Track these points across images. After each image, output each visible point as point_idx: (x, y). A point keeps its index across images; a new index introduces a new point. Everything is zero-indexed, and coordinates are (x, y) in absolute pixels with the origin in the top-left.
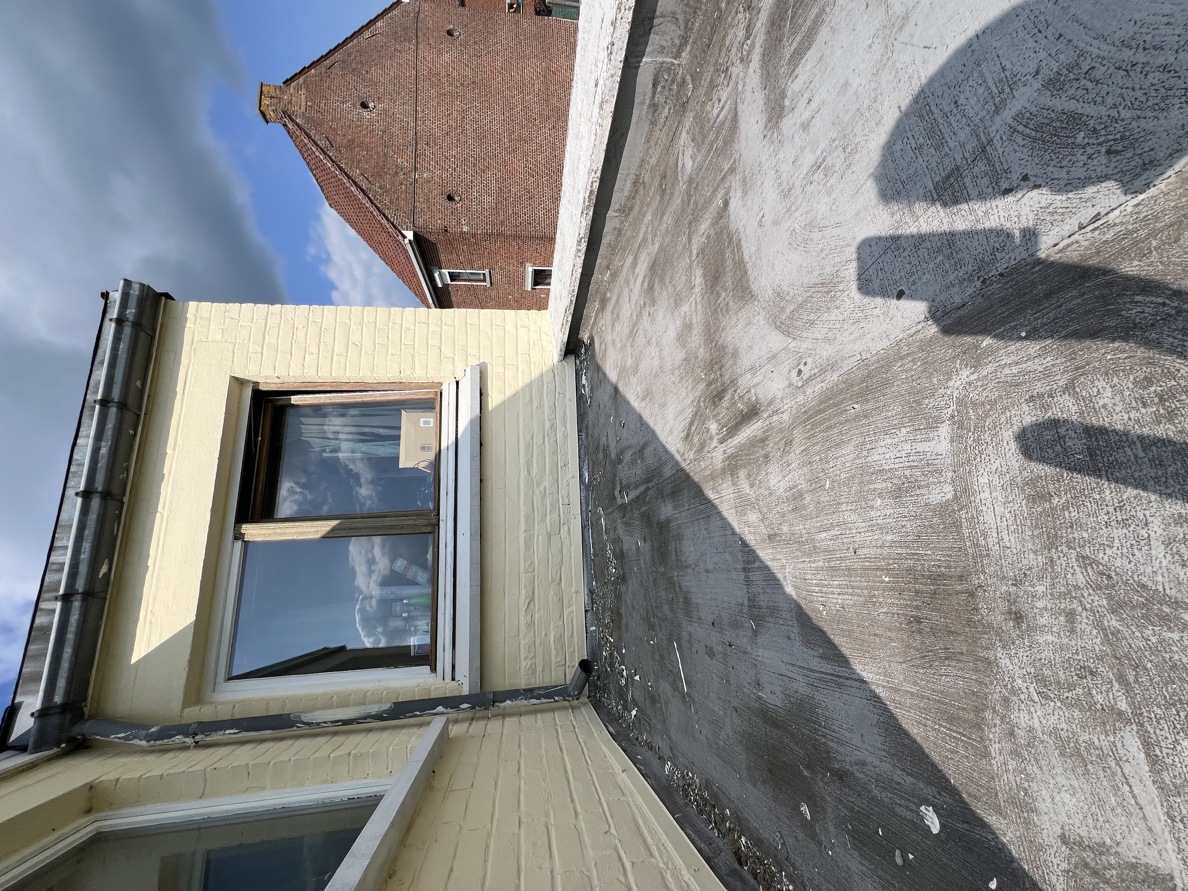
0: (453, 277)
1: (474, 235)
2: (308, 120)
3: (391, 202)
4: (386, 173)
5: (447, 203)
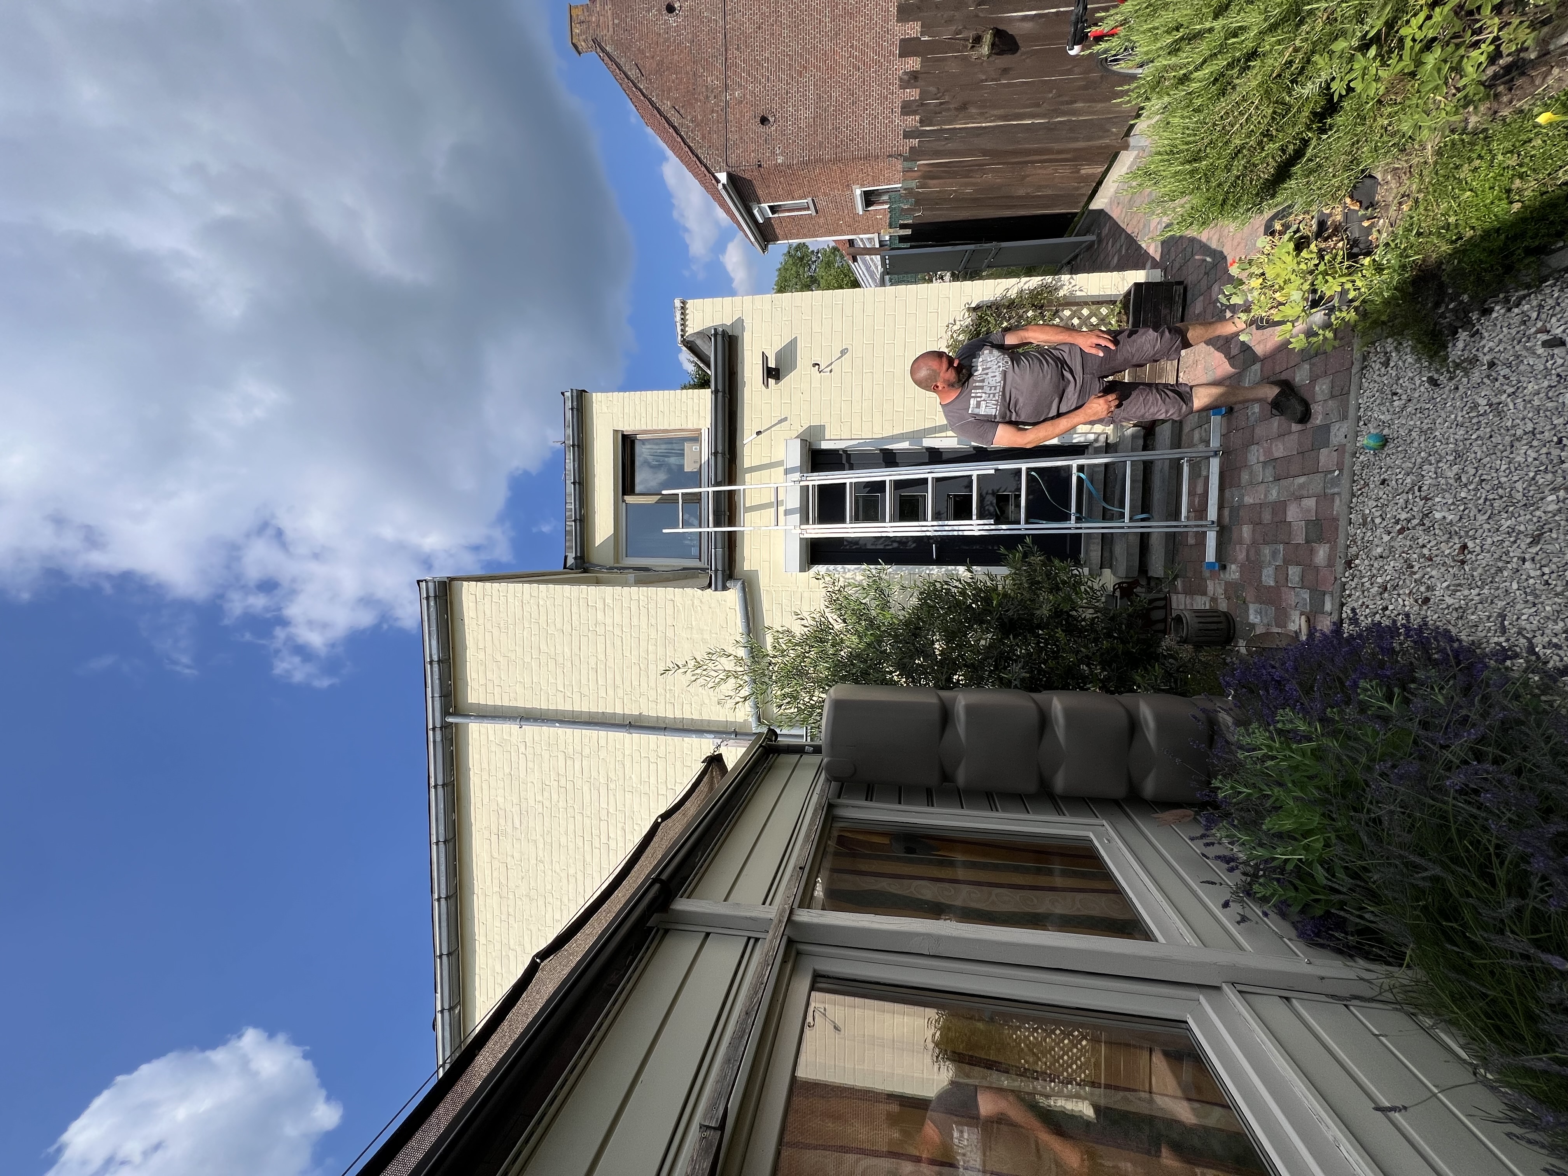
0: (773, 209)
1: (790, 166)
2: (617, 44)
3: (703, 138)
4: (696, 99)
5: (761, 129)
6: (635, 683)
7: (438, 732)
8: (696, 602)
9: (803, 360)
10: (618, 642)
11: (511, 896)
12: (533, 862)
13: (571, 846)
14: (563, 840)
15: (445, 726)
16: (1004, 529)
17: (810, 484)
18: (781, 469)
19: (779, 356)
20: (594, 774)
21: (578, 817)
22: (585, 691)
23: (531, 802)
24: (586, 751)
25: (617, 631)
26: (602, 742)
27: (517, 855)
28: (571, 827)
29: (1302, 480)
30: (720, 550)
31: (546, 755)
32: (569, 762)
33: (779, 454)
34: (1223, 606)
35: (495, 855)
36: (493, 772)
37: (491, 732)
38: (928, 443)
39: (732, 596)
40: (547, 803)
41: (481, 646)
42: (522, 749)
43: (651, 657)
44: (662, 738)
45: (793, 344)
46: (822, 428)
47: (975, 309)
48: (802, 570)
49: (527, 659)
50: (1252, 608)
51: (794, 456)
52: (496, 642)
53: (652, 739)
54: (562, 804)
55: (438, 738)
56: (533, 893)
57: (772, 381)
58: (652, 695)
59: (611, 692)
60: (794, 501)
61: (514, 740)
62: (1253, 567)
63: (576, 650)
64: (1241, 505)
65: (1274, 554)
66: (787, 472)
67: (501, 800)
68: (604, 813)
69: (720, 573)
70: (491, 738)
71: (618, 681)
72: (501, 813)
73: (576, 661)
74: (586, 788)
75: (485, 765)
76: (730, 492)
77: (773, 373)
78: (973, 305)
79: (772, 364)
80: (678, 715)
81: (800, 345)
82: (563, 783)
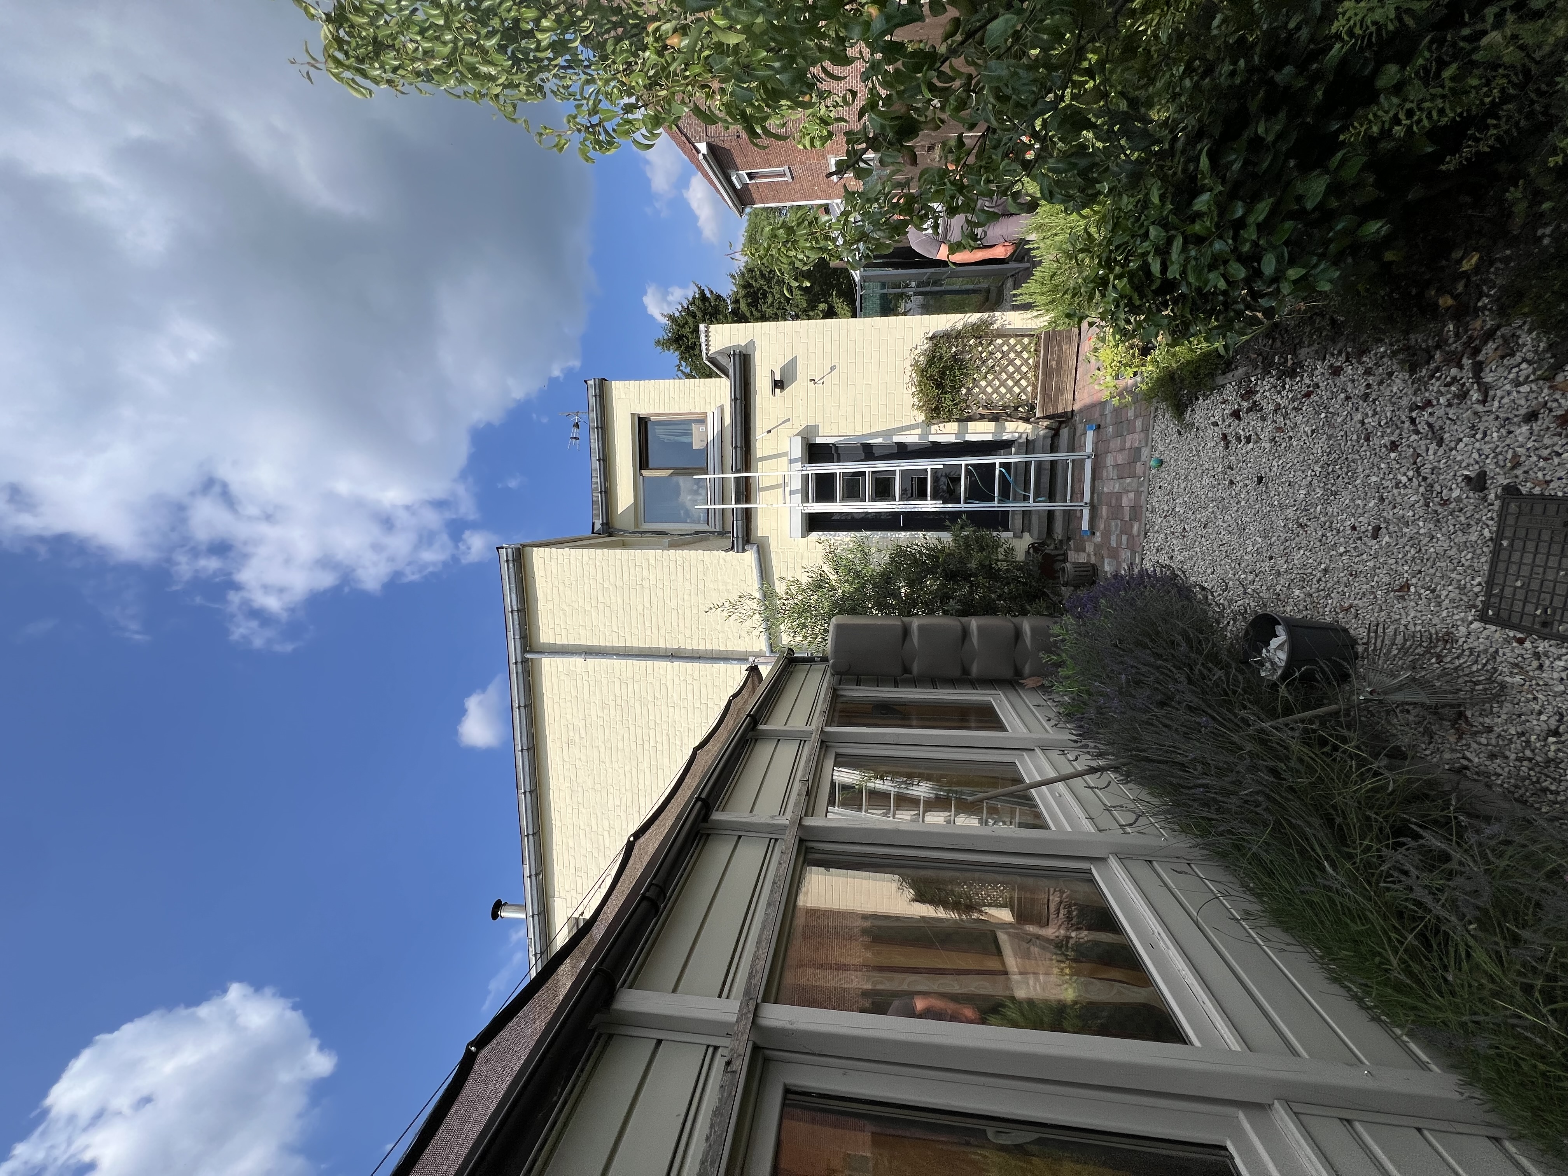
0: (751, 176)
6: (675, 624)
7: (519, 665)
8: (721, 561)
9: (802, 375)
10: (660, 594)
11: (580, 789)
12: (597, 762)
13: (627, 749)
14: (620, 746)
15: (525, 661)
16: (950, 507)
17: (810, 473)
18: (785, 460)
19: (783, 370)
20: (644, 694)
21: (632, 728)
22: (634, 630)
23: (594, 718)
24: (637, 678)
25: (660, 585)
26: (649, 670)
27: (583, 758)
28: (626, 735)
29: (1128, 480)
30: (740, 522)
31: (604, 681)
32: (624, 686)
33: (784, 447)
34: (1093, 560)
35: (566, 759)
36: (562, 696)
37: (560, 665)
38: (896, 439)
39: (750, 557)
40: (606, 718)
41: (549, 598)
42: (585, 678)
43: (687, 604)
44: (696, 665)
45: (793, 361)
46: (816, 427)
47: (931, 338)
48: (803, 536)
49: (588, 608)
50: (1106, 561)
51: (796, 450)
52: (562, 594)
53: (689, 665)
54: (618, 718)
55: (520, 670)
56: (598, 787)
57: (778, 391)
58: (688, 633)
59: (655, 631)
60: (796, 484)
61: (579, 670)
62: (1106, 535)
63: (627, 600)
64: (1103, 493)
65: (1117, 525)
66: (791, 461)
67: (569, 717)
68: (652, 725)
69: (740, 539)
70: (560, 669)
71: (661, 624)
72: (571, 727)
73: (627, 608)
74: (637, 705)
75: (556, 691)
76: (746, 477)
77: (779, 385)
78: (930, 335)
79: (778, 378)
80: (709, 648)
81: (799, 362)
82: (619, 702)
